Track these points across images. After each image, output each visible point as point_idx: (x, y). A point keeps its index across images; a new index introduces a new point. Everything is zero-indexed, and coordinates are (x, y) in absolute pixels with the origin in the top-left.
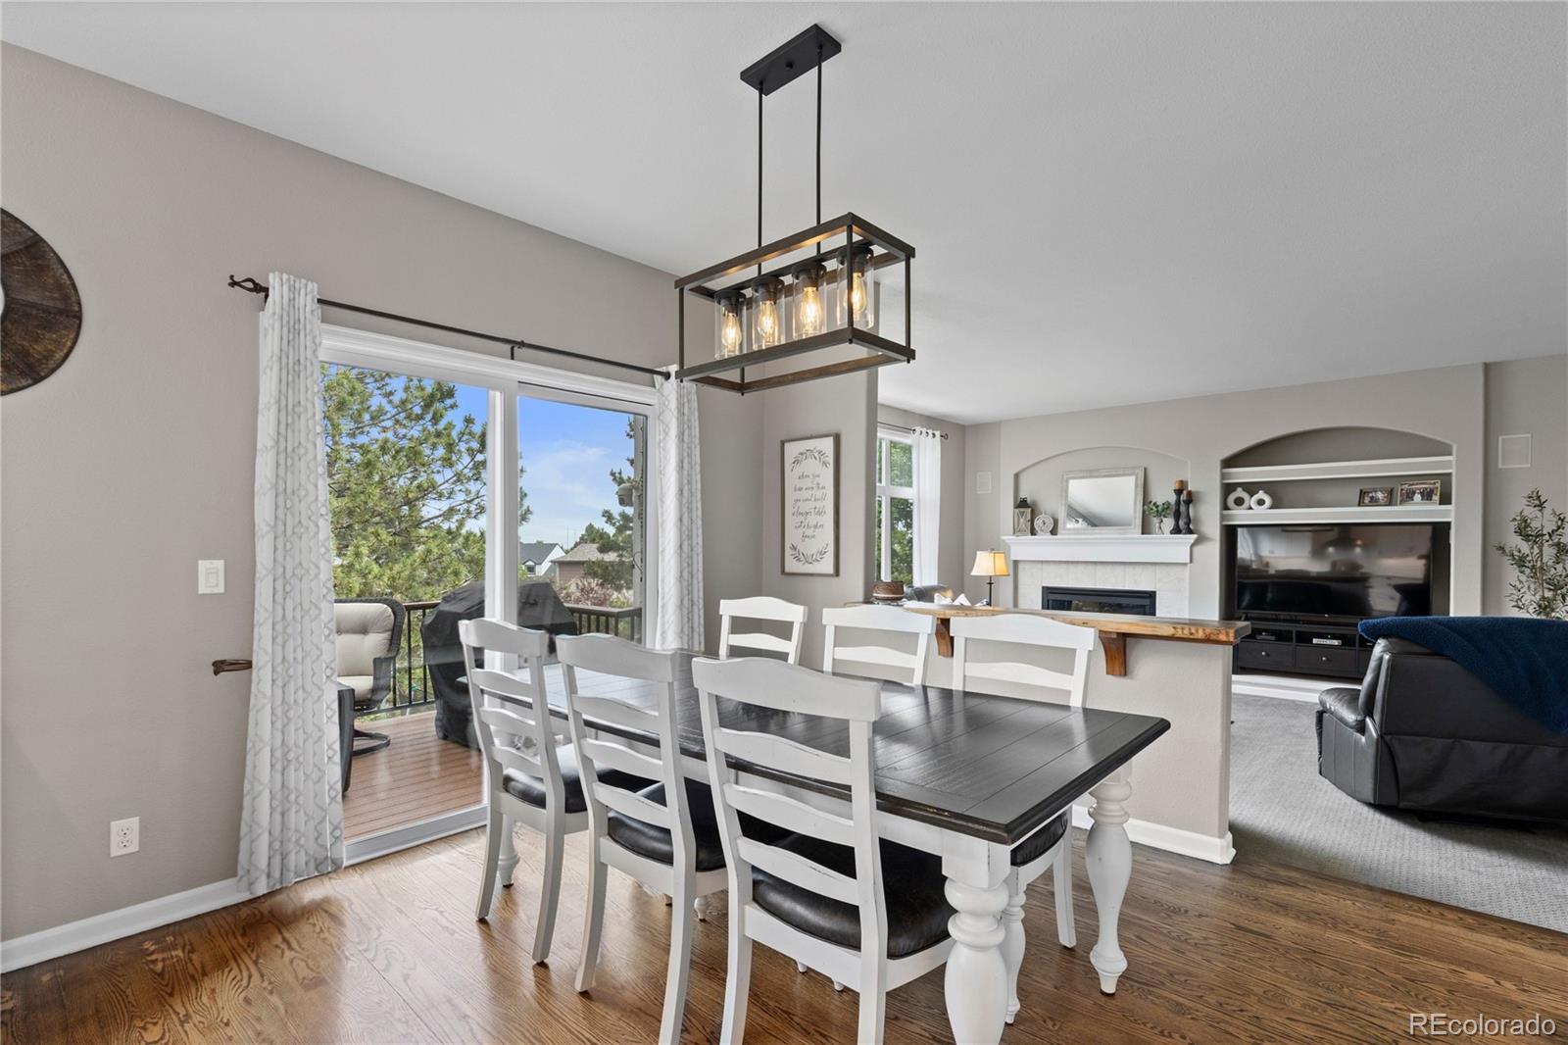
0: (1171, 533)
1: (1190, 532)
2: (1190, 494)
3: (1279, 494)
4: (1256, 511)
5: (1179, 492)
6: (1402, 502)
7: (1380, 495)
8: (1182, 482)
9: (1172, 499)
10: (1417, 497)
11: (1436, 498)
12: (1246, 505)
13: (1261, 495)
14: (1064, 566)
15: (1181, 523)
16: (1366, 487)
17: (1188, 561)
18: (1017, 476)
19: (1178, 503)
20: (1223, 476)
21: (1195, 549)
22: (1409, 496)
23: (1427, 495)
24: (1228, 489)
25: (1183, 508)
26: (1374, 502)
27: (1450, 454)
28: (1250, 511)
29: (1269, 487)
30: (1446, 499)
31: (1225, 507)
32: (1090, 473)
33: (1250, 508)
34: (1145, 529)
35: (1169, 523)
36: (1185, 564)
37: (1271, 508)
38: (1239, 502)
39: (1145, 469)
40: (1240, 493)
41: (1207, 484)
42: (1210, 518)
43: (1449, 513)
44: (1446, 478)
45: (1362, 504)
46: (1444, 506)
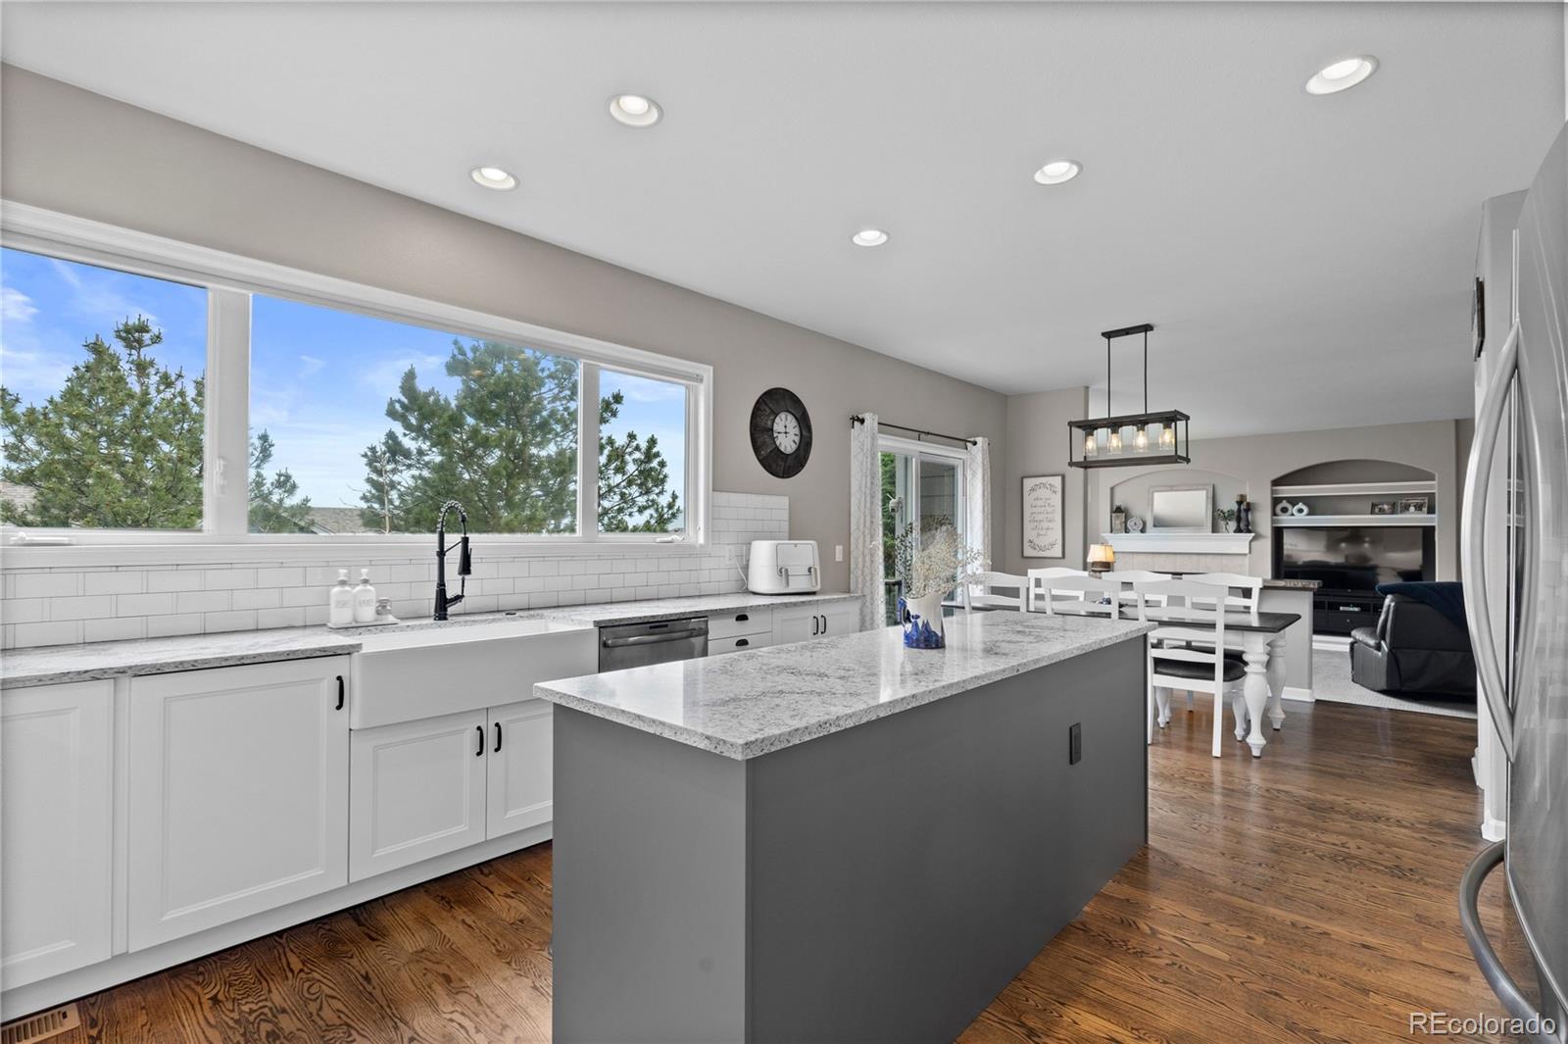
0: (1235, 532)
1: (1249, 531)
2: (1248, 504)
3: (1314, 505)
4: (1298, 517)
5: (1240, 503)
6: (1401, 512)
7: (1386, 507)
8: (1242, 496)
9: (1235, 507)
10: (1412, 509)
11: (1425, 509)
12: (1289, 512)
13: (1300, 505)
14: (1151, 556)
15: (1242, 526)
16: (1375, 501)
17: (1248, 552)
18: (1112, 489)
19: (1239, 510)
20: (1273, 492)
21: (1253, 544)
22: (1406, 508)
23: (1419, 508)
24: (1276, 501)
25: (1243, 514)
26: (1382, 512)
27: (1434, 480)
28: (1293, 518)
29: (1306, 500)
30: (1431, 511)
31: (1274, 514)
32: (1171, 488)
33: (1293, 515)
34: (1215, 529)
35: (1233, 525)
36: (1245, 555)
37: (1308, 515)
38: (1285, 510)
39: (1214, 486)
40: (1284, 504)
41: (1261, 497)
42: (1264, 522)
43: (1432, 520)
44: (1431, 496)
45: (1372, 513)
46: (1430, 516)
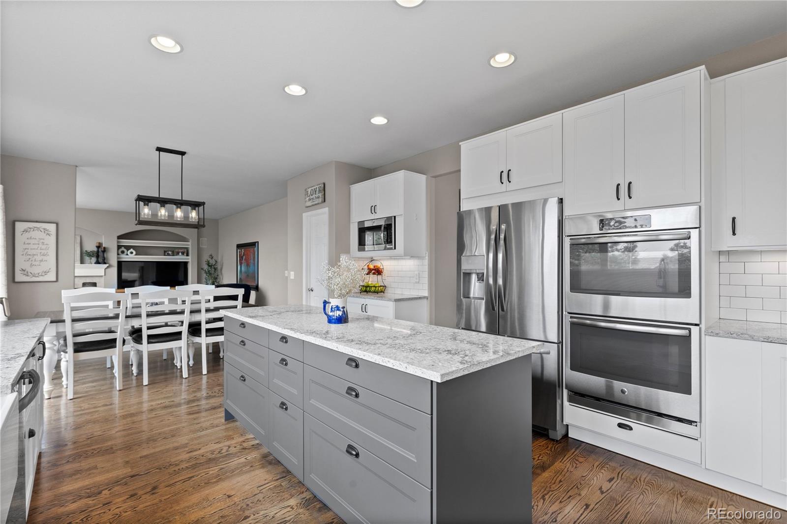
0: (95, 263)
1: (105, 263)
2: (104, 248)
3: (139, 250)
4: (131, 256)
5: (98, 247)
6: (176, 255)
7: (170, 253)
8: (100, 243)
9: (96, 249)
10: (180, 254)
11: (185, 254)
12: (126, 253)
13: (132, 250)
15: (100, 260)
16: (165, 250)
17: (103, 274)
19: (98, 251)
20: (118, 242)
21: (107, 270)
22: (178, 254)
23: (183, 253)
24: (119, 247)
25: (101, 254)
26: (169, 255)
27: (188, 242)
28: (127, 256)
29: (134, 247)
30: (187, 255)
31: (118, 254)
33: (127, 255)
34: (82, 261)
35: (94, 259)
36: (102, 276)
37: (136, 255)
38: (123, 252)
39: (81, 236)
40: (123, 249)
41: (111, 244)
42: (113, 258)
43: (188, 259)
44: (187, 249)
45: (165, 255)
46: (187, 257)
